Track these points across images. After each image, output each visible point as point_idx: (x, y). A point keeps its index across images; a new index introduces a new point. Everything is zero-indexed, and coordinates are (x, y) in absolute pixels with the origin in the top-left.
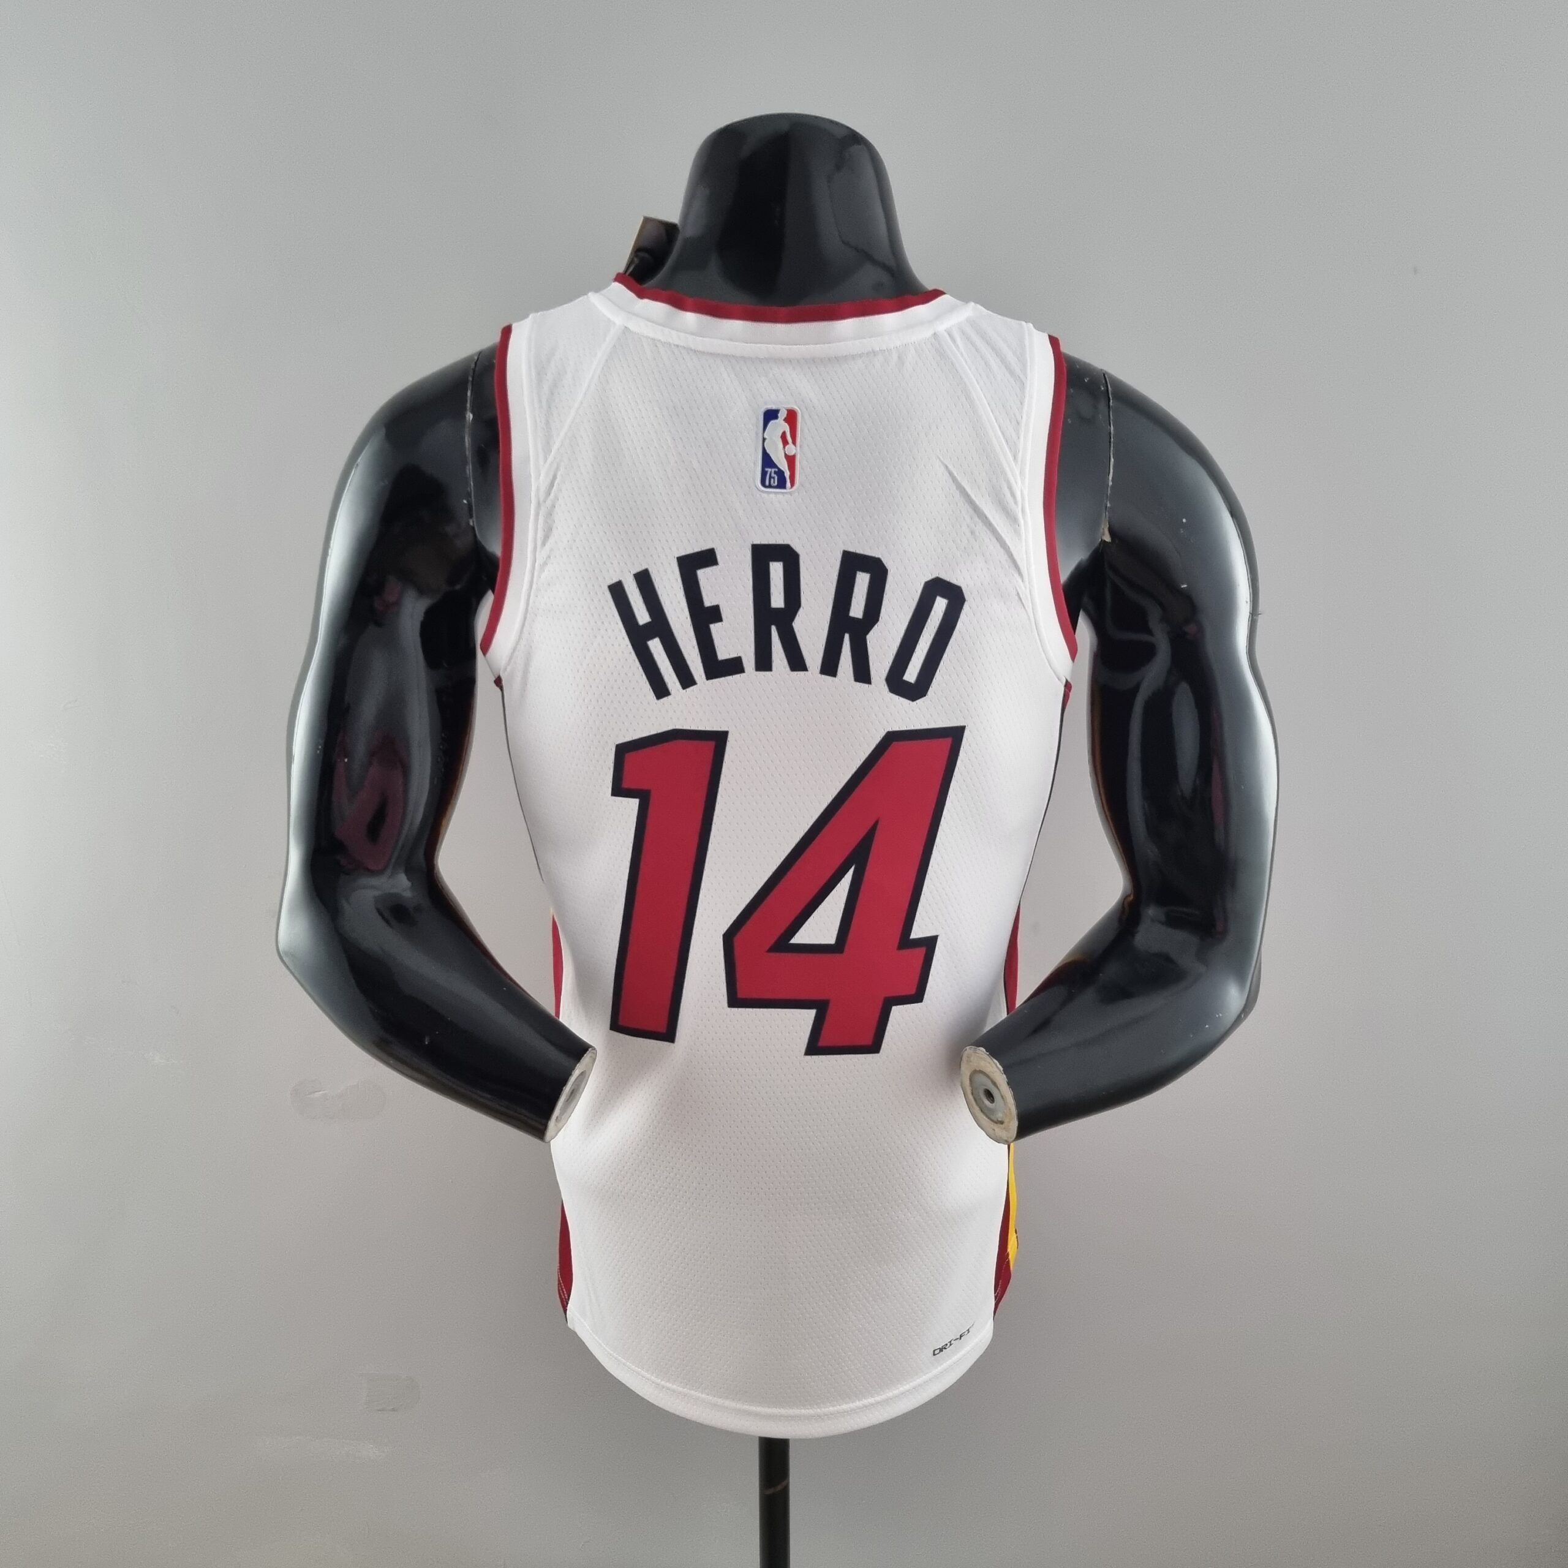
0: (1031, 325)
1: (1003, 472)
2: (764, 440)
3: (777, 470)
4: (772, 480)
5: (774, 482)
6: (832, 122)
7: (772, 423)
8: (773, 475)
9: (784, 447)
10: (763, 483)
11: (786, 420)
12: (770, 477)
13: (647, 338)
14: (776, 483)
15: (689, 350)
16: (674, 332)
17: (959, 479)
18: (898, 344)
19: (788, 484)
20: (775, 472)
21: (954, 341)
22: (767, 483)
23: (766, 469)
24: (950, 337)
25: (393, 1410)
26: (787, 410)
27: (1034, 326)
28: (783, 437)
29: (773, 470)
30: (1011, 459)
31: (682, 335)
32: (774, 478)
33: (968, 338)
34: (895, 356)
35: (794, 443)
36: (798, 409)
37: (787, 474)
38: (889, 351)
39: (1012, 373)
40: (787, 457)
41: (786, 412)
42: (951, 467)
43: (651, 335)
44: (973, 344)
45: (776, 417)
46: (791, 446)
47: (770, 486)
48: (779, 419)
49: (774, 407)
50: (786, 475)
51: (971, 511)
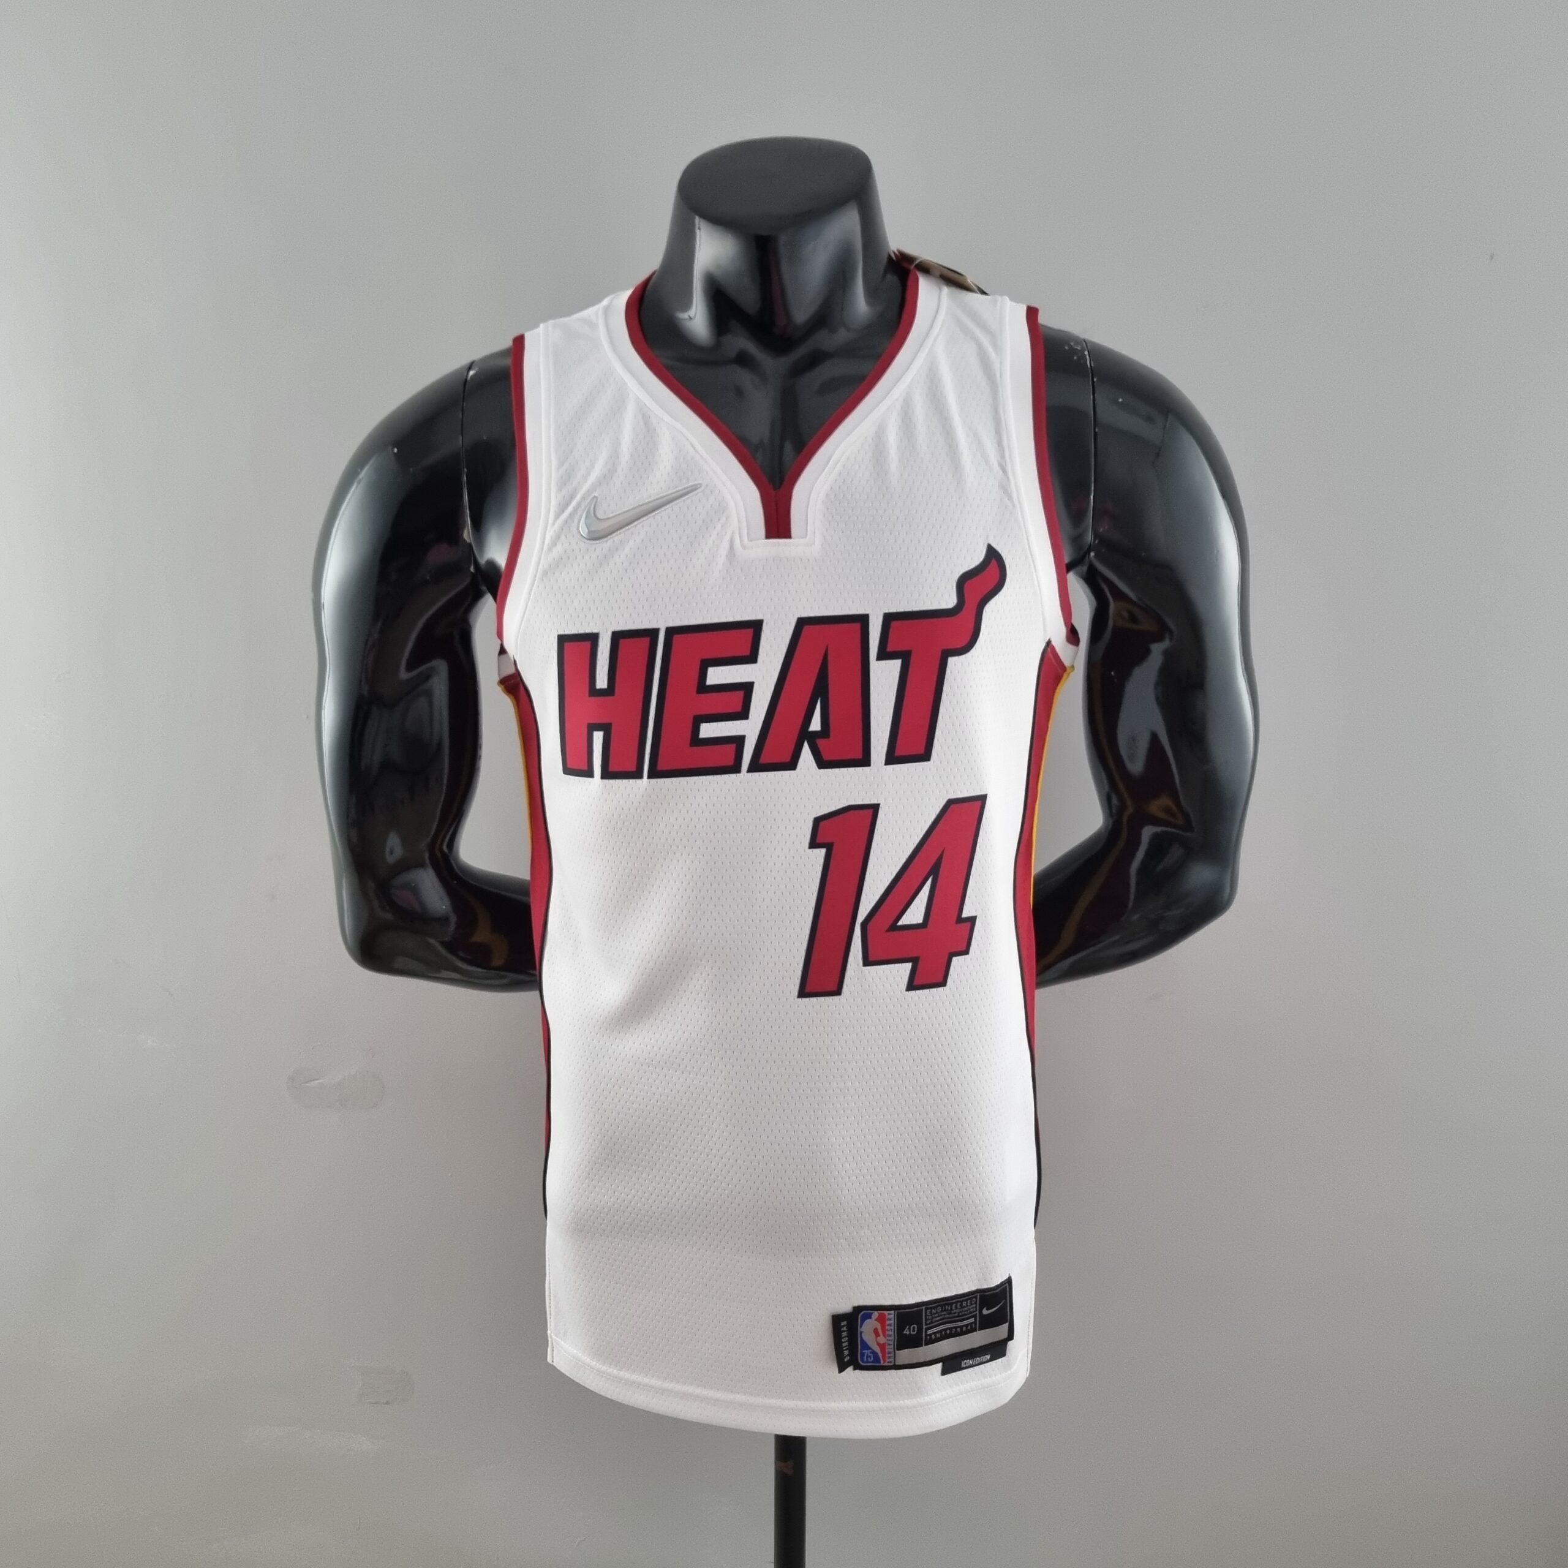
25: (387, 1403)
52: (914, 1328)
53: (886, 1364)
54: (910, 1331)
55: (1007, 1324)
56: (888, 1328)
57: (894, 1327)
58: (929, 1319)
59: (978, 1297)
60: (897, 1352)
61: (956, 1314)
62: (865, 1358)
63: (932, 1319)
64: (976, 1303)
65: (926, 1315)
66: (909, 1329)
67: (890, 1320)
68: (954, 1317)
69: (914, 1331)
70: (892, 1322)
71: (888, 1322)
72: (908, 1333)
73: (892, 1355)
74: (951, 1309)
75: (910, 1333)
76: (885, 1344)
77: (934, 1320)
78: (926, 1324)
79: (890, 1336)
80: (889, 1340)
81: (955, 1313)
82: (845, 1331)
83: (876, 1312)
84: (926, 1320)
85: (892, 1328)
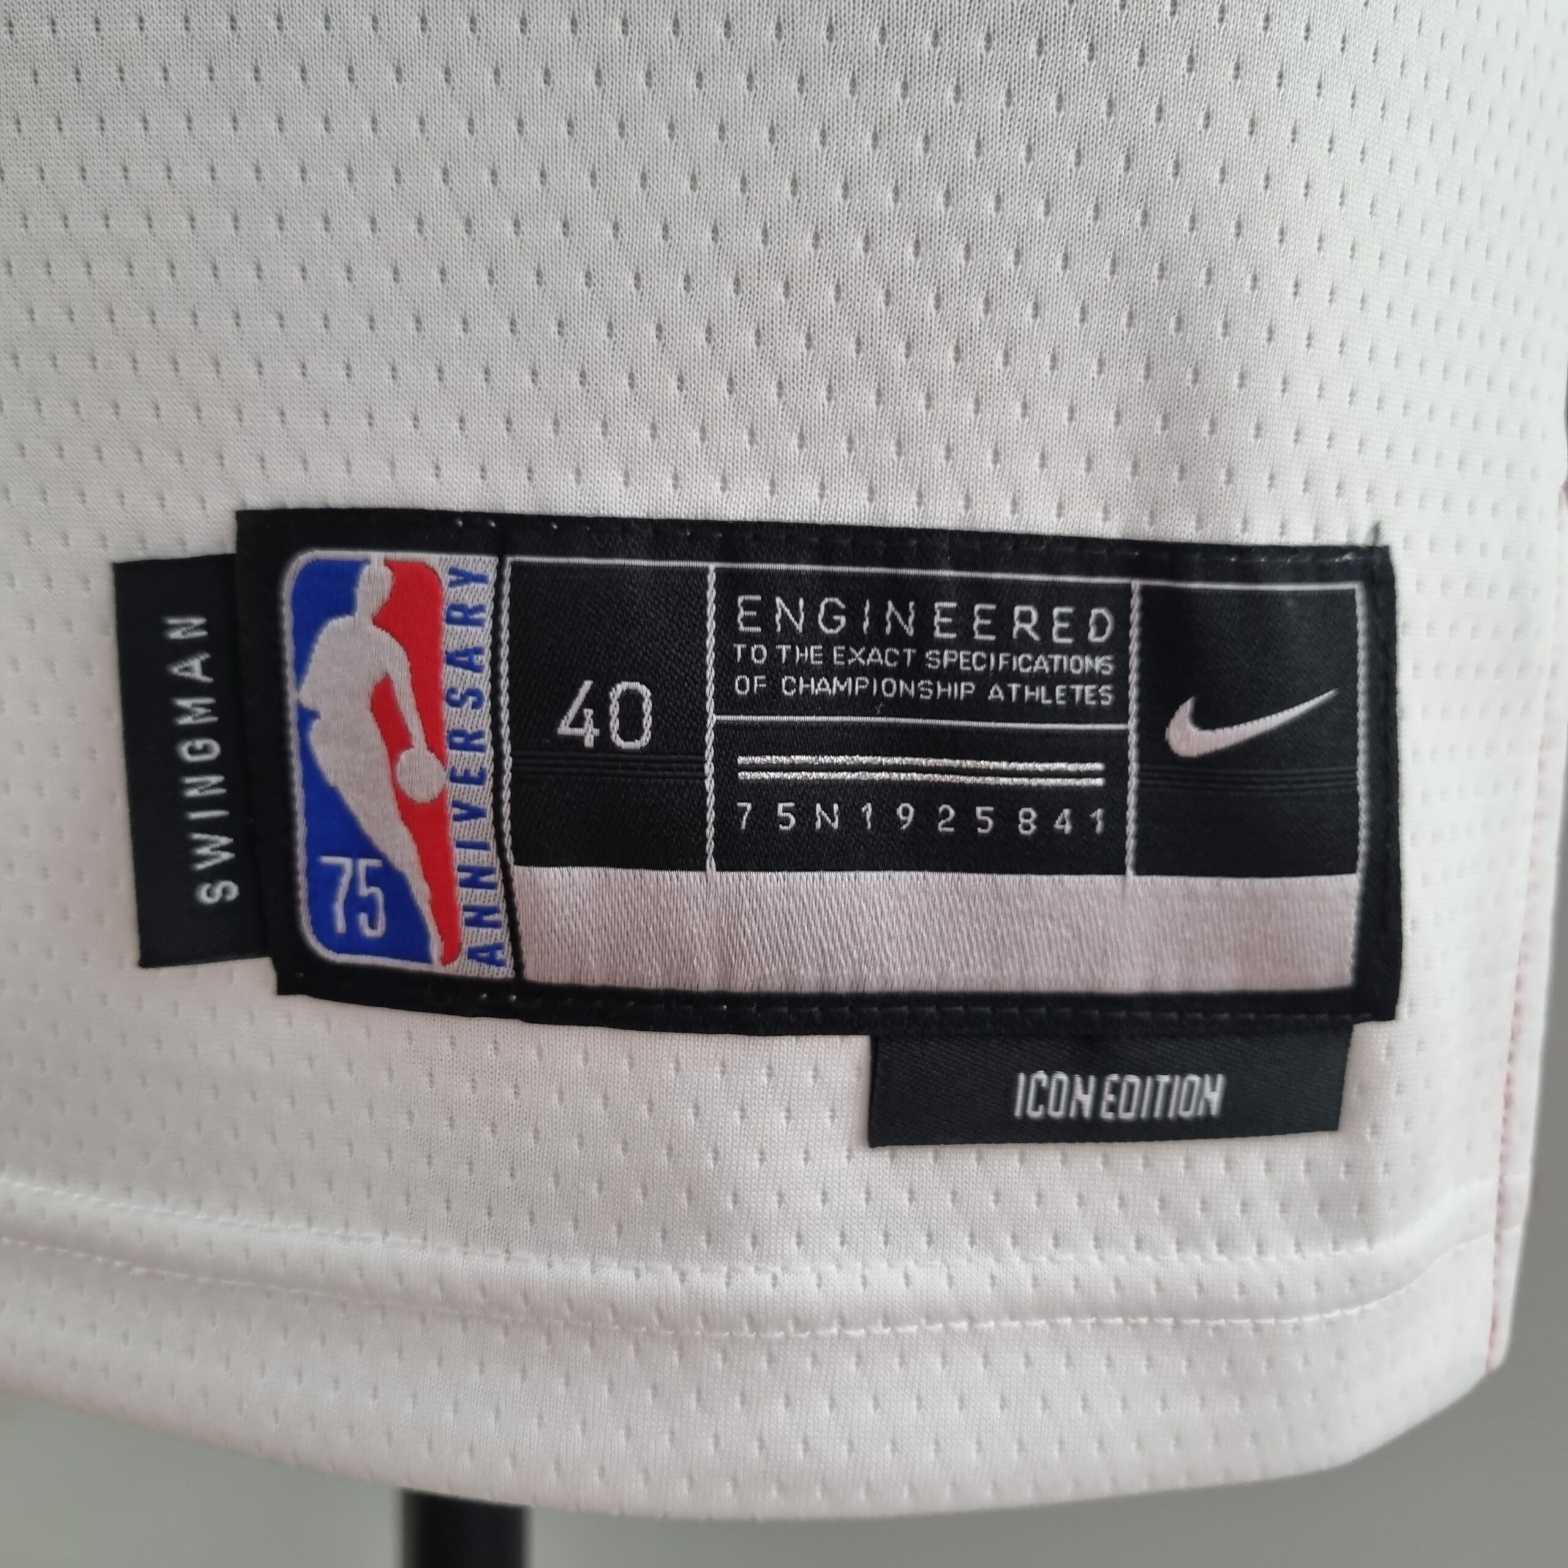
52: (631, 701)
53: (464, 967)
54: (602, 720)
55: (1352, 883)
56: (452, 677)
57: (495, 678)
58: (751, 670)
59: (1136, 602)
60: (518, 872)
61: (963, 690)
62: (339, 909)
63: (773, 669)
64: (1117, 647)
65: (727, 631)
66: (598, 702)
67: (467, 616)
68: (946, 707)
69: (631, 730)
70: (480, 636)
71: (454, 637)
72: (589, 734)
73: (493, 897)
74: (924, 639)
75: (604, 738)
76: (439, 802)
77: (790, 686)
78: (727, 702)
79: (469, 742)
80: (467, 779)
81: (953, 674)
82: (192, 688)
83: (377, 557)
84: (727, 667)
85: (482, 682)
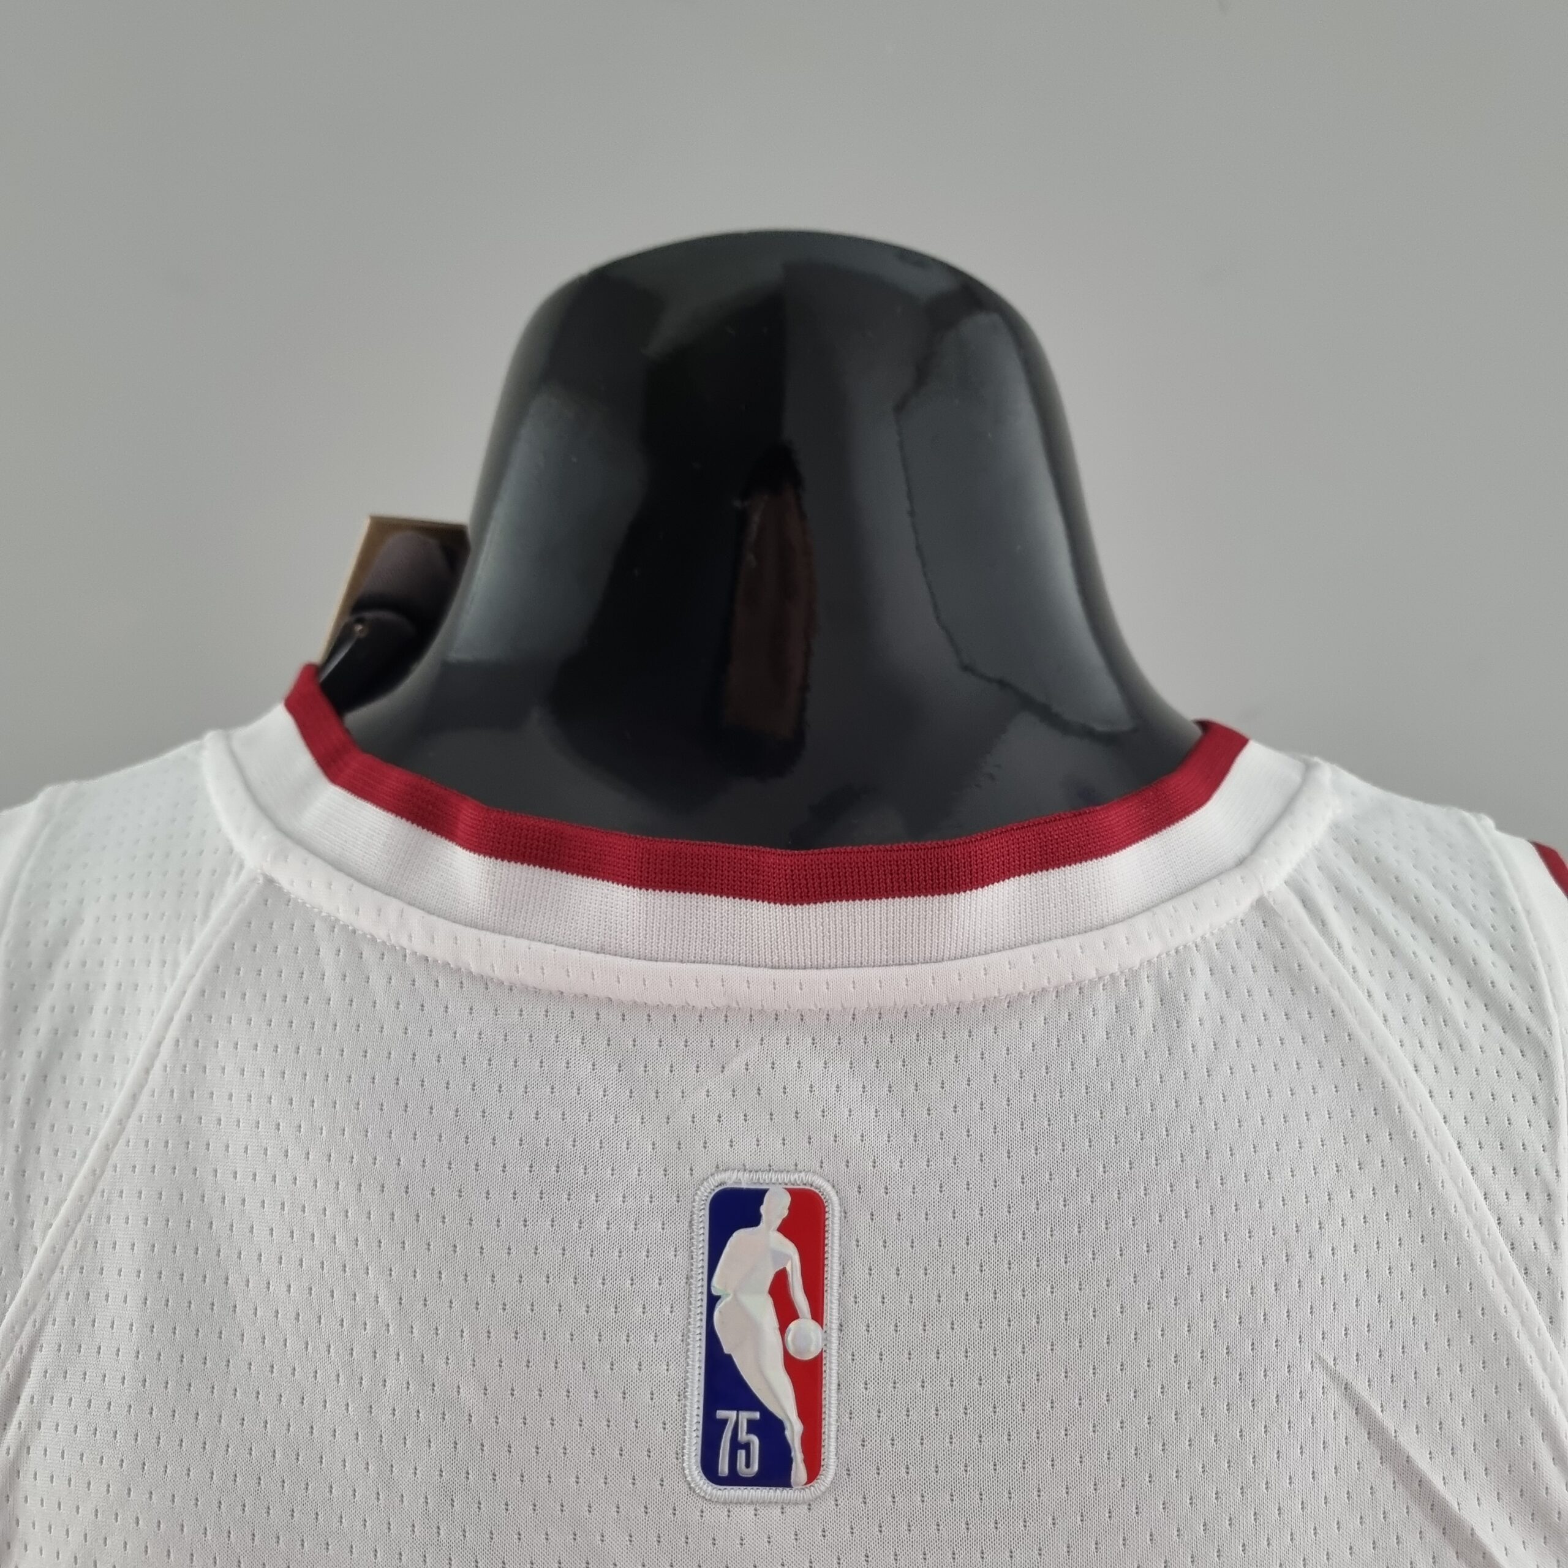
0: (1490, 823)
1: (1526, 1384)
2: (712, 1301)
3: (757, 1415)
4: (742, 1454)
5: (748, 1465)
6: (905, 255)
7: (740, 1238)
8: (743, 1436)
9: (783, 1329)
10: (709, 1467)
11: (786, 1229)
12: (735, 1445)
13: (332, 924)
14: (755, 1467)
15: (459, 974)
16: (415, 916)
17: (1389, 1423)
18: (1155, 948)
19: (799, 1470)
20: (752, 1427)
21: (1322, 924)
22: (724, 1468)
23: (721, 1414)
24: (1305, 906)
26: (790, 1191)
27: (1501, 827)
28: (779, 1288)
29: (745, 1416)
30: (1540, 1320)
31: (442, 925)
32: (747, 1446)
33: (1359, 908)
34: (1148, 991)
35: (817, 1314)
36: (835, 1199)
37: (794, 1430)
38: (1132, 977)
39: (1508, 1021)
40: (792, 1365)
41: (787, 1200)
42: (1361, 1388)
43: (344, 915)
44: (1377, 929)
45: (754, 1220)
46: (804, 1327)
47: (734, 1479)
48: (762, 1225)
49: (745, 1181)
50: (788, 1433)
51: (1433, 1534)
